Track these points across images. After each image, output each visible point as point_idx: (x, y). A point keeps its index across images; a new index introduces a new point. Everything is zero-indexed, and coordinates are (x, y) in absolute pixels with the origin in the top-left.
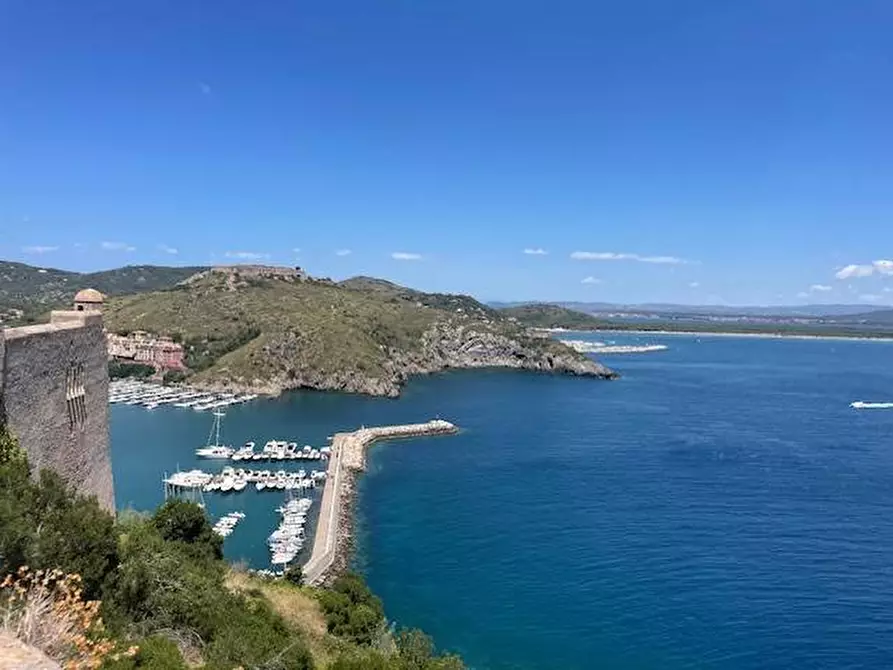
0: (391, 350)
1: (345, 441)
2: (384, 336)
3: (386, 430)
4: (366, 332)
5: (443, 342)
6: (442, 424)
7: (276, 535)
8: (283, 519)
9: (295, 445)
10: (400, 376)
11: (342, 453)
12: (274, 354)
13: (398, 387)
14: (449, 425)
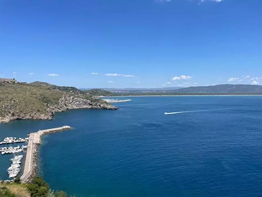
0: (49, 105)
1: (34, 135)
2: (46, 100)
3: (48, 130)
4: (40, 99)
5: (66, 101)
6: (67, 127)
7: (10, 168)
8: (12, 162)
9: (16, 138)
10: (52, 113)
11: (33, 139)
12: (6, 108)
13: (52, 117)
14: (69, 127)
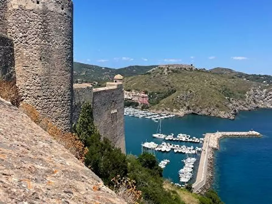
0: (231, 99)
1: (210, 136)
2: (227, 93)
3: (228, 133)
4: (220, 91)
5: (256, 96)
6: (254, 133)
7: (181, 171)
8: (185, 164)
9: (190, 136)
10: (235, 111)
11: (209, 141)
12: (181, 100)
13: (234, 115)
14: (258, 134)
